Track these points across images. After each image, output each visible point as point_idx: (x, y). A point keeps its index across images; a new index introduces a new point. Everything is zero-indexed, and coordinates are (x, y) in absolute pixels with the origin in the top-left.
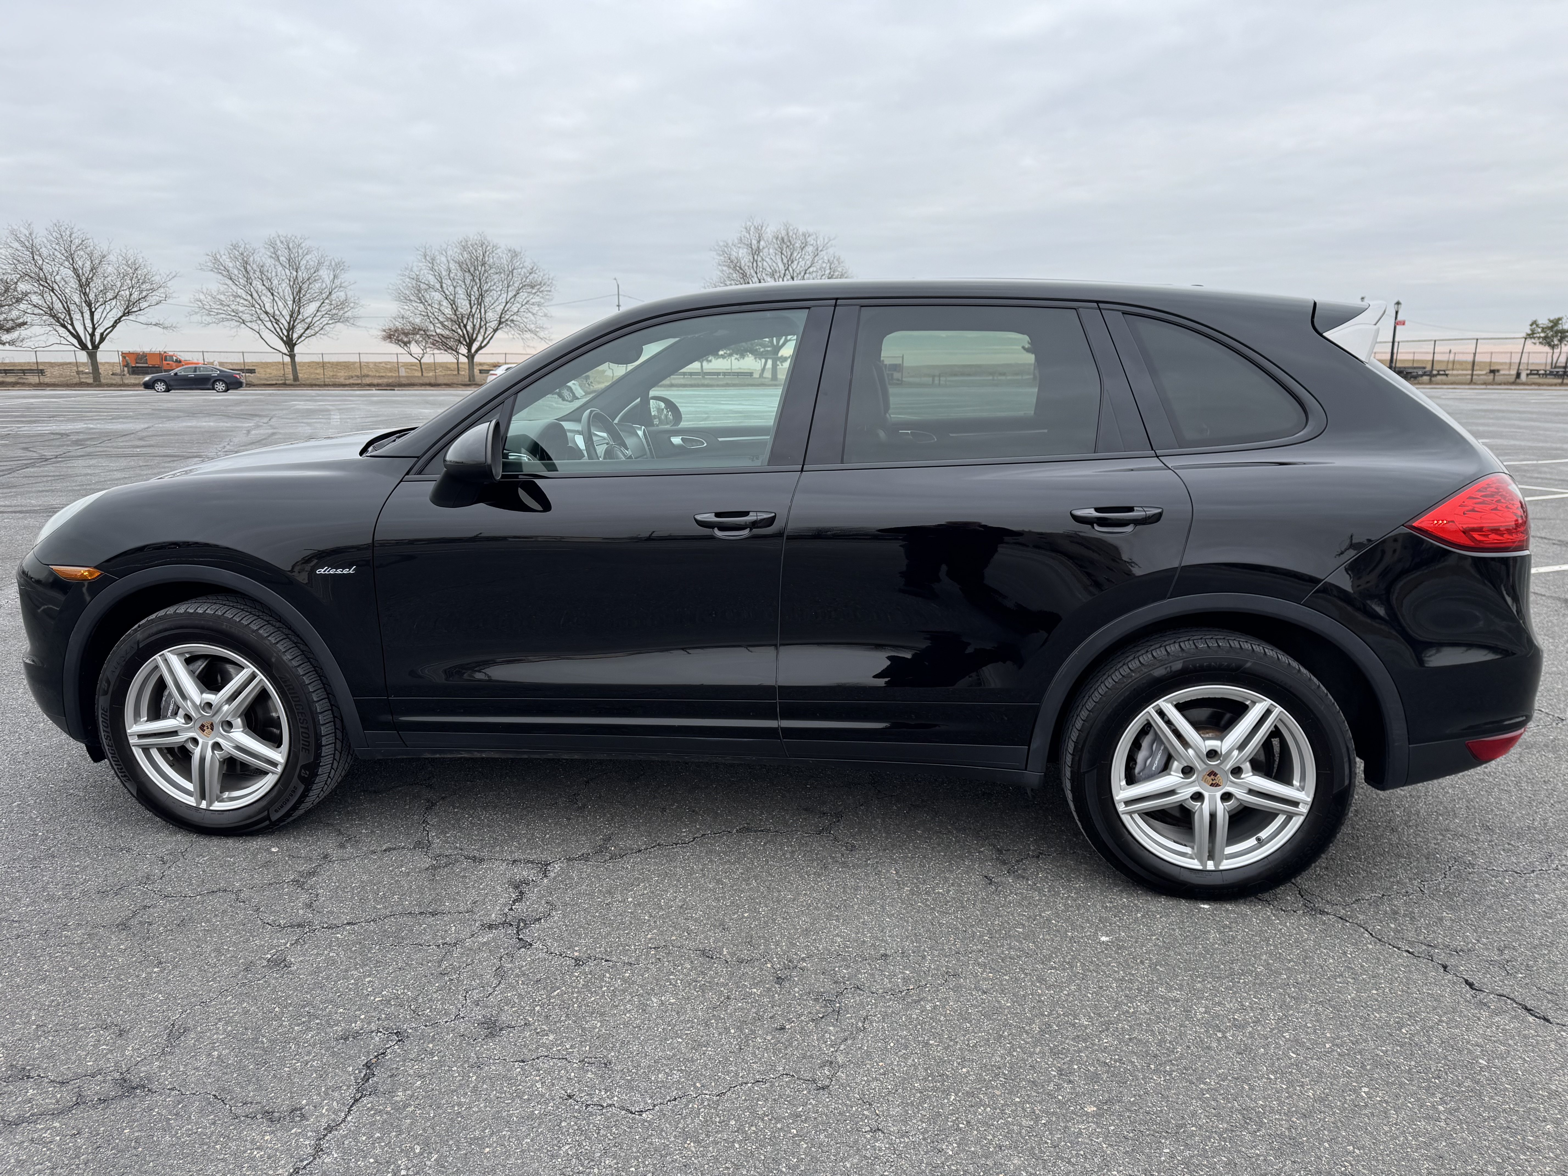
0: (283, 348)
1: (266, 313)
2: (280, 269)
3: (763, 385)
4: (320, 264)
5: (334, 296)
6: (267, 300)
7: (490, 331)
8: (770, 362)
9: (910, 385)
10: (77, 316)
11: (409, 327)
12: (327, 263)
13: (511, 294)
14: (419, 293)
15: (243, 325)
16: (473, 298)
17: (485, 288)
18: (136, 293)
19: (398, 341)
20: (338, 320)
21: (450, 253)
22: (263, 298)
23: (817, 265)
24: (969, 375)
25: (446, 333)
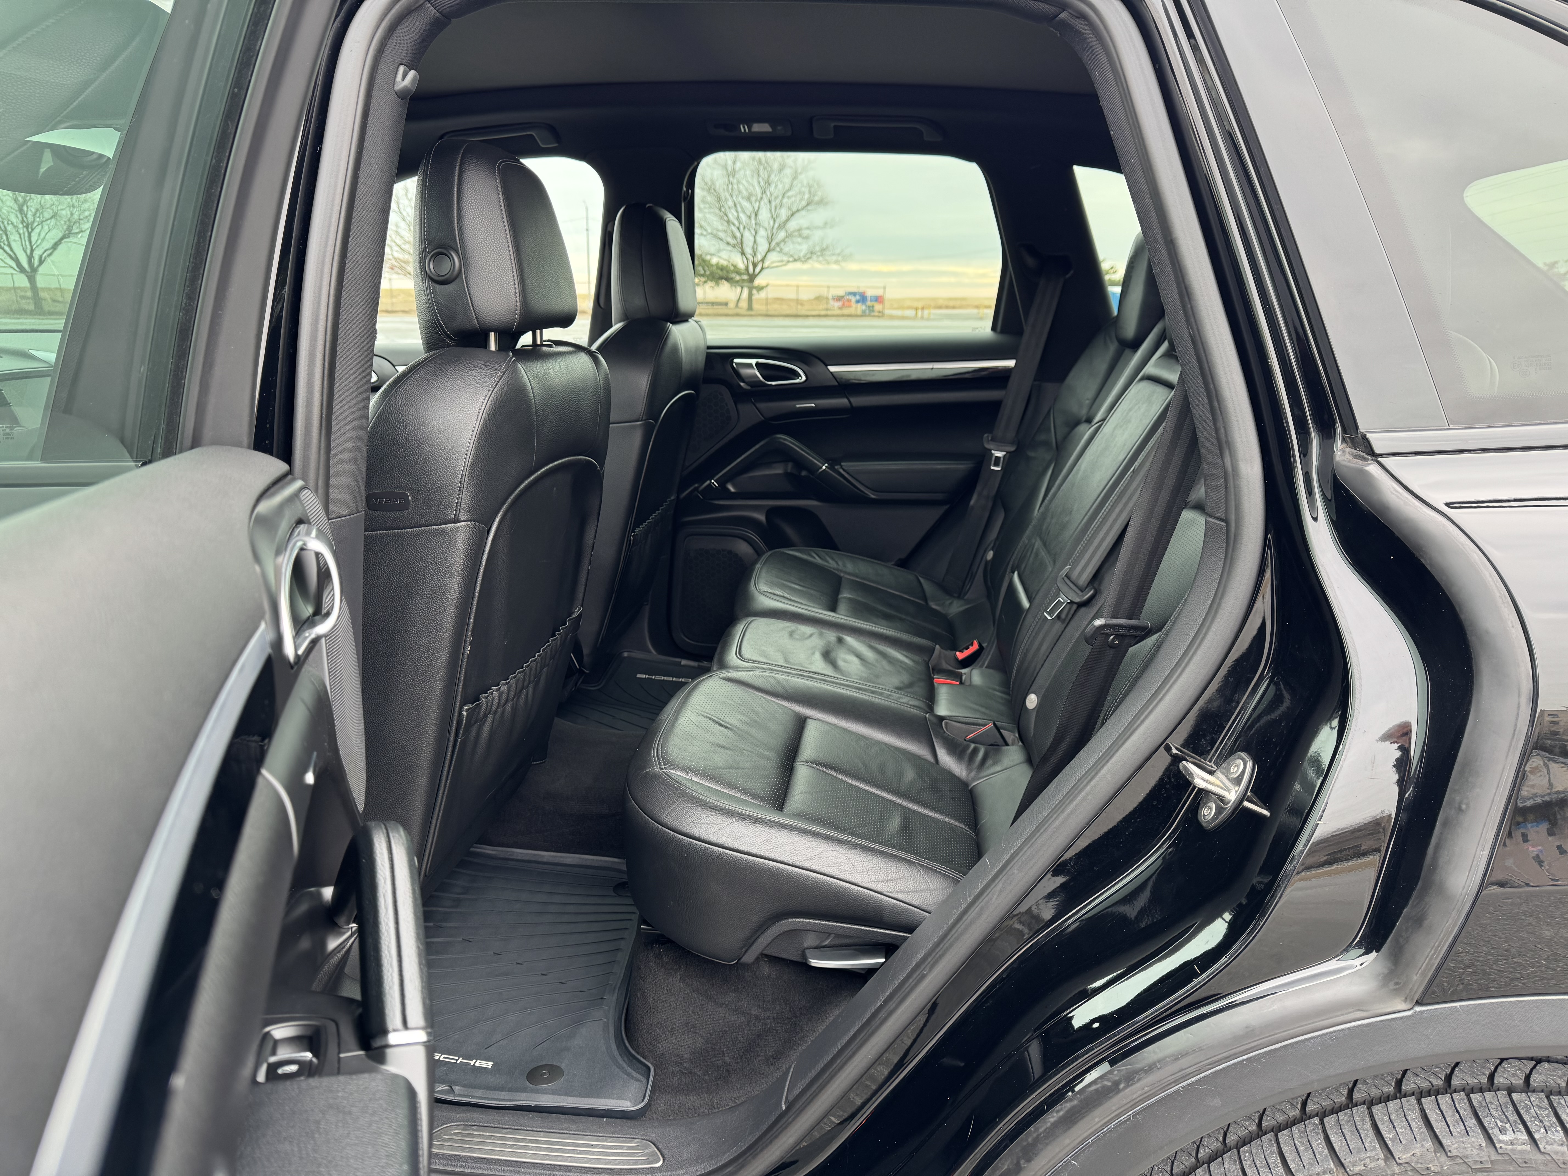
3: (737, 315)
8: (746, 292)
9: (892, 317)
10: (14, 237)
18: (77, 213)
23: (796, 189)
24: (954, 307)
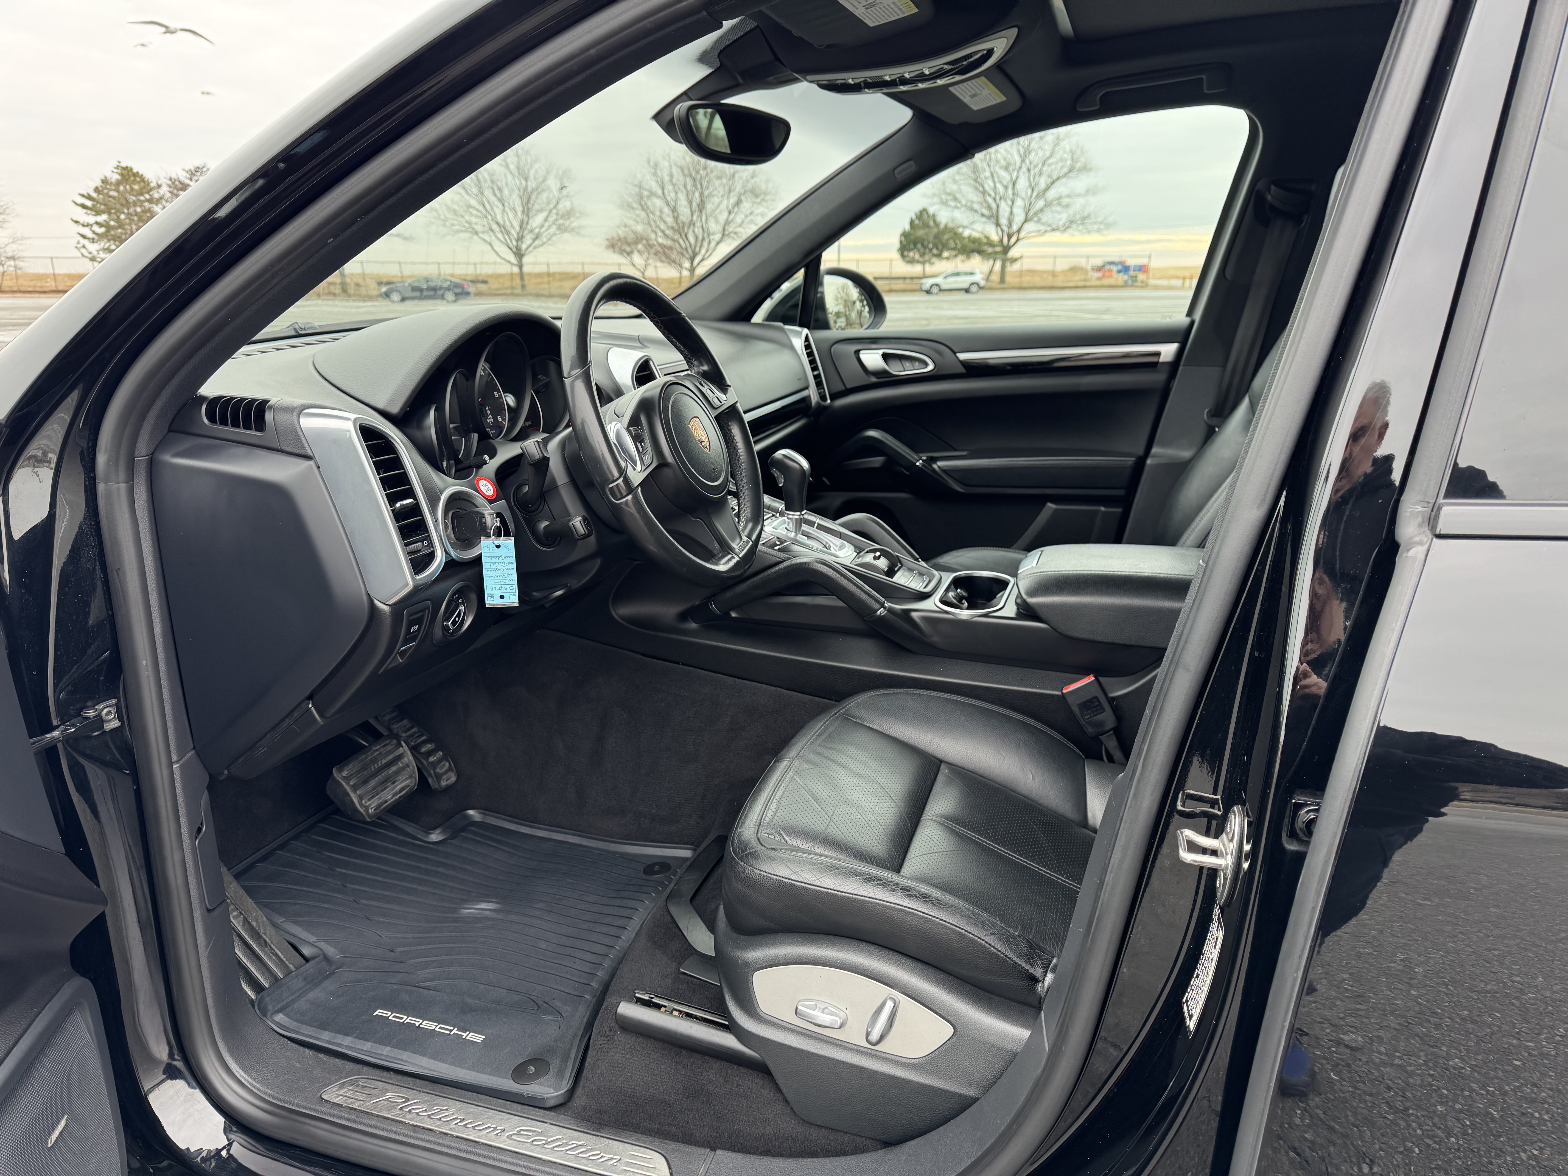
0: (512, 258)
1: (498, 223)
2: (510, 177)
3: (991, 288)
4: (548, 172)
5: (560, 206)
6: (498, 211)
7: (713, 244)
8: (998, 265)
9: (1156, 288)
11: (631, 237)
12: (554, 172)
13: (733, 200)
14: (641, 199)
15: (475, 237)
16: (694, 204)
17: (706, 193)
19: (622, 252)
20: (562, 229)
21: (673, 157)
22: (495, 209)
23: (1057, 157)
25: (669, 243)
